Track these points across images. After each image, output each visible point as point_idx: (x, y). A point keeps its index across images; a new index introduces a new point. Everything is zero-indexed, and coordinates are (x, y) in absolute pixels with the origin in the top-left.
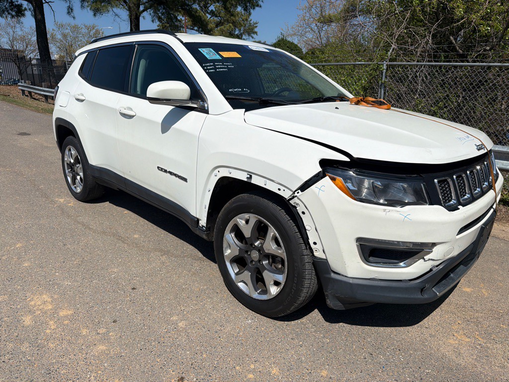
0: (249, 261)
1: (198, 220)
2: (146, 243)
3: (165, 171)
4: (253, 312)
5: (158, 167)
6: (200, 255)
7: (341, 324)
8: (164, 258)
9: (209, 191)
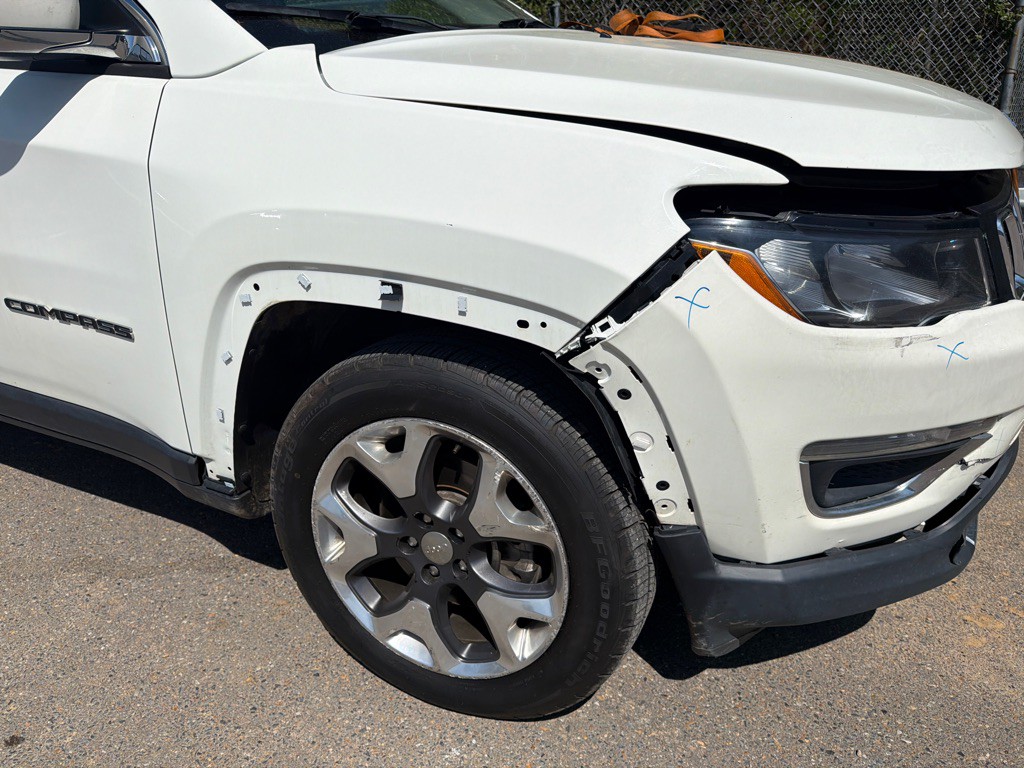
0: (419, 568)
1: (201, 462)
2: (28, 545)
3: (40, 311)
4: (454, 714)
5: (8, 302)
6: (220, 550)
7: (706, 672)
8: (100, 590)
9: (229, 361)
